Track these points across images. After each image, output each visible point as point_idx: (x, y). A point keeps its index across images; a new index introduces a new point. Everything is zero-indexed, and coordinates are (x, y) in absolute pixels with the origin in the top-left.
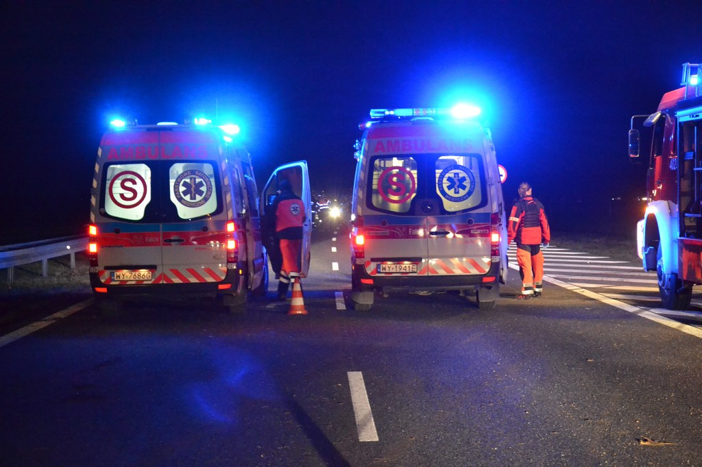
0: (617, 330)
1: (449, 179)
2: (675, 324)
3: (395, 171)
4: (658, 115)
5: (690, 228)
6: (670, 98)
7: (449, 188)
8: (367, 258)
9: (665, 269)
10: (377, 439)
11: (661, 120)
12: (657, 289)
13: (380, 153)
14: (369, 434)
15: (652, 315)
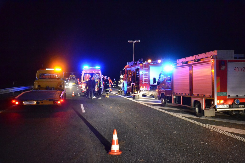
0: (118, 99)
1: (95, 77)
2: (126, 98)
3: (87, 76)
4: (124, 69)
5: (128, 84)
6: (126, 66)
7: (95, 78)
8: (83, 88)
9: (125, 90)
10: (85, 112)
11: (125, 69)
12: (124, 93)
13: (85, 73)
14: (84, 111)
15: (123, 97)
